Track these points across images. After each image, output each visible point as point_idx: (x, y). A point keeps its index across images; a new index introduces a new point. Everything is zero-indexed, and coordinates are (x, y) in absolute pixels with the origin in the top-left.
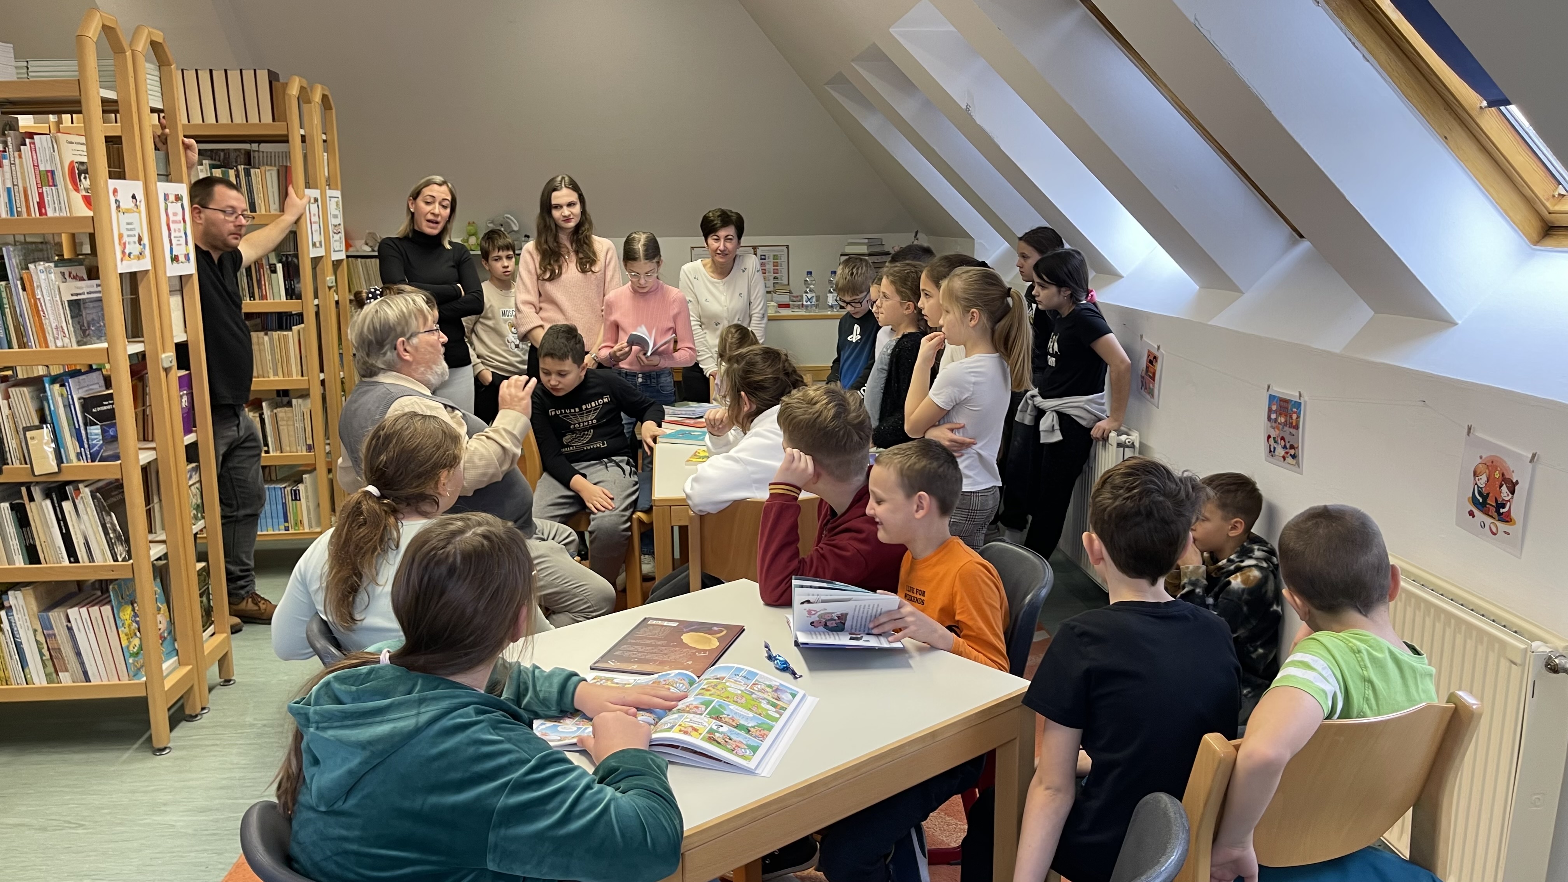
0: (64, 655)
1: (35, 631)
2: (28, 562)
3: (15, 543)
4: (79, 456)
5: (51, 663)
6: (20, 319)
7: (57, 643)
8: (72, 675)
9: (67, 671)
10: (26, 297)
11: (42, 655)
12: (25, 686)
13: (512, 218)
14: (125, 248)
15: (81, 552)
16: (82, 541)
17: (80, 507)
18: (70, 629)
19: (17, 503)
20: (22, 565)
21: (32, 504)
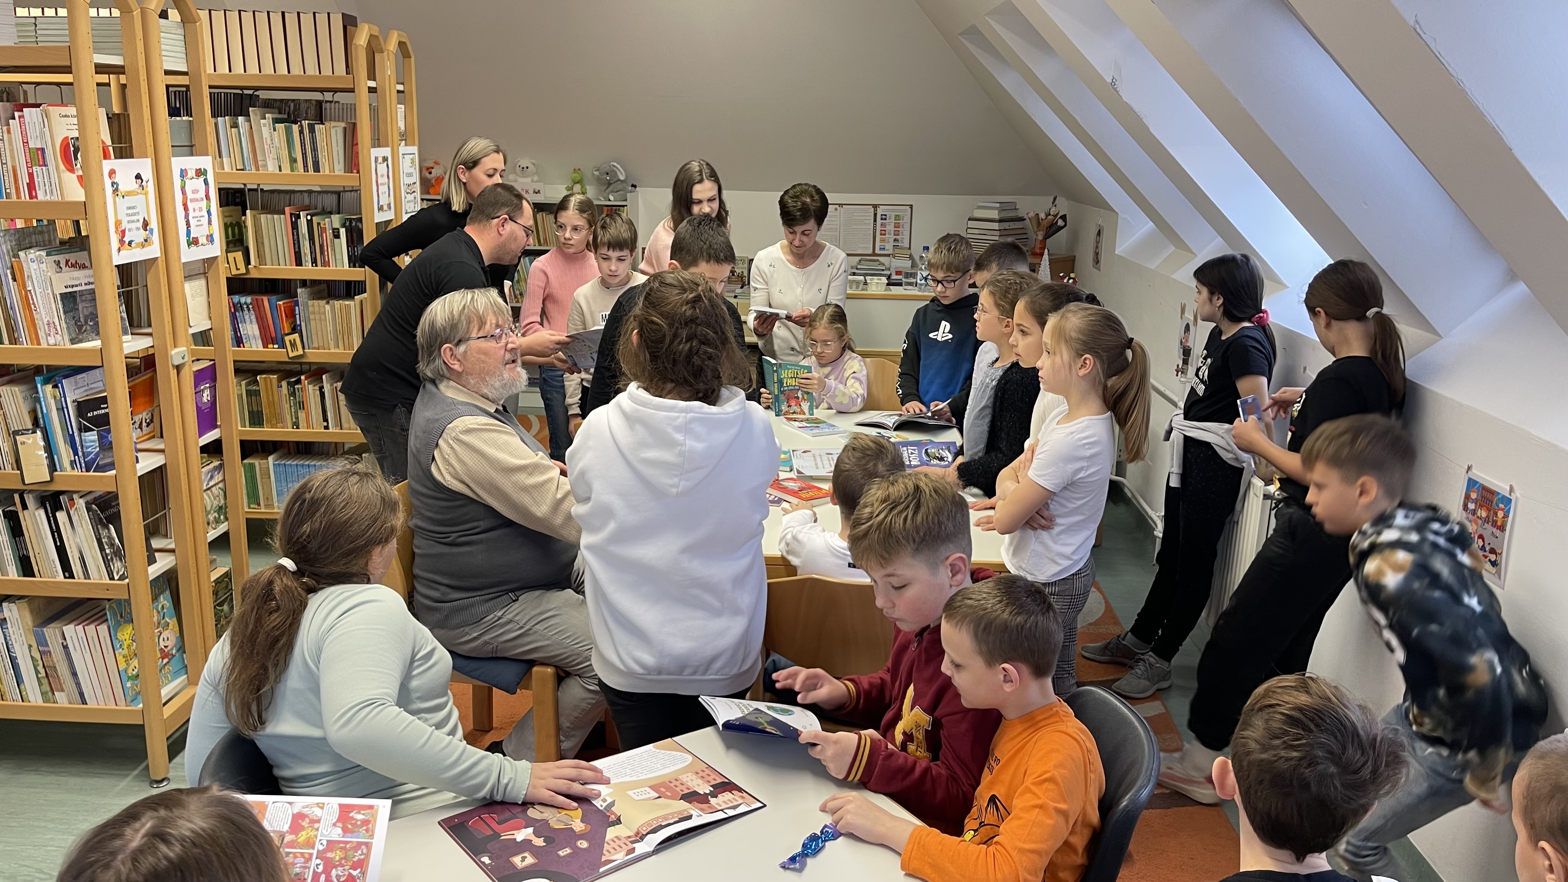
0: (60, 674)
1: (30, 646)
2: (21, 573)
3: (8, 554)
4: (73, 463)
5: (46, 680)
6: (11, 312)
7: (52, 661)
8: (68, 695)
9: (63, 690)
10: (16, 287)
11: (37, 672)
12: (21, 703)
14: (123, 236)
15: (76, 568)
16: (77, 555)
17: (75, 519)
18: (66, 647)
19: (10, 511)
20: (16, 577)
21: (25, 512)
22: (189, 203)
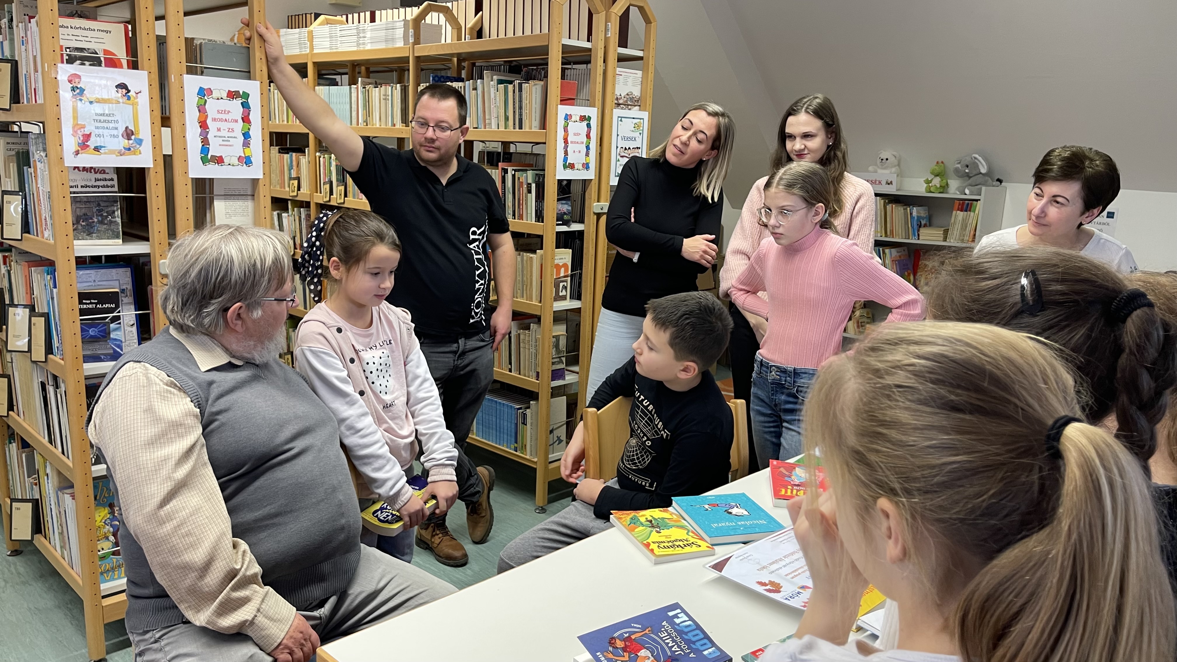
10: (35, 184)
13: (980, 158)
14: (87, 140)
18: (65, 512)
22: (209, 122)
